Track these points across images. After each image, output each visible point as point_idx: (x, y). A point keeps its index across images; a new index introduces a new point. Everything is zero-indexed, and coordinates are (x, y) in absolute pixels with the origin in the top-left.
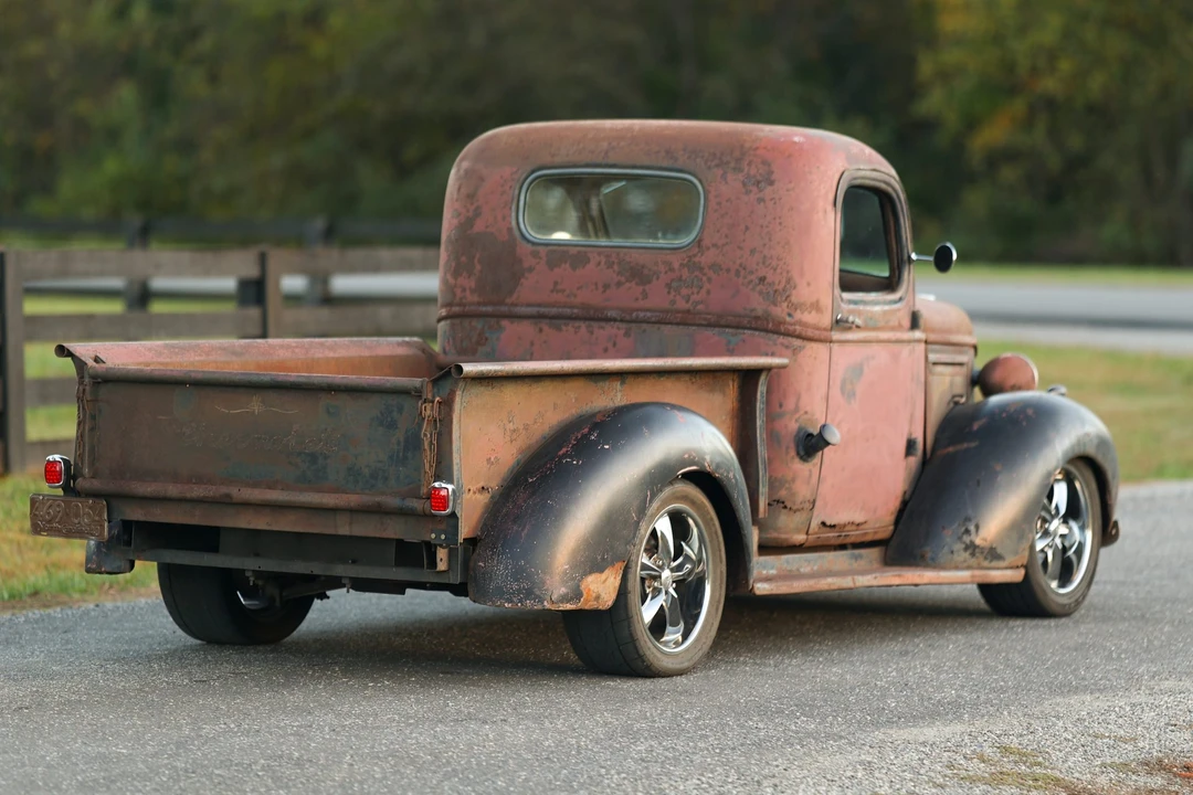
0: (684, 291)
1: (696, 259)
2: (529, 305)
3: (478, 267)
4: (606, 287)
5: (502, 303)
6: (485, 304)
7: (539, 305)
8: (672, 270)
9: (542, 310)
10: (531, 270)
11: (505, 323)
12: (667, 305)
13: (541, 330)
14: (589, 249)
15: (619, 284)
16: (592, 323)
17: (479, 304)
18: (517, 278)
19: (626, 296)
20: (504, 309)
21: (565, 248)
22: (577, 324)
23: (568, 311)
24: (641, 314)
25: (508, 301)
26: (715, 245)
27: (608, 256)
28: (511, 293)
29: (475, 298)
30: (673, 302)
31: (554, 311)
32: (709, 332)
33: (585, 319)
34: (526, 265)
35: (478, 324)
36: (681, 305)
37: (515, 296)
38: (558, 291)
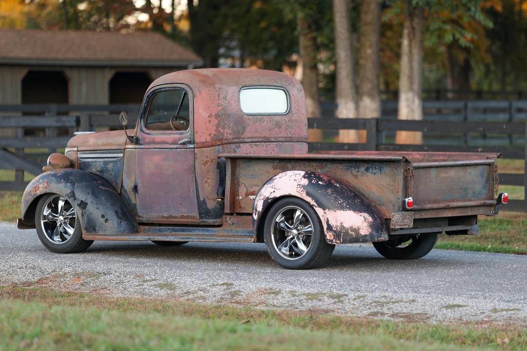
0: (289, 130)
1: (292, 118)
2: (248, 138)
3: (232, 124)
4: (270, 130)
5: (240, 138)
6: (235, 138)
7: (251, 138)
8: (286, 122)
9: (253, 140)
10: (248, 125)
11: (241, 145)
12: (286, 136)
13: (252, 147)
14: (263, 116)
15: (273, 129)
16: (267, 143)
17: (233, 139)
18: (244, 128)
19: (276, 133)
20: (241, 140)
21: (257, 116)
22: (263, 143)
23: (260, 140)
24: (280, 139)
25: (242, 137)
26: (295, 113)
27: (269, 119)
28: (243, 133)
29: (231, 137)
30: (287, 134)
31: (256, 140)
32: (296, 144)
33: (265, 142)
34: (246, 123)
35: (233, 146)
36: (289, 135)
37: (244, 135)
38: (257, 132)
